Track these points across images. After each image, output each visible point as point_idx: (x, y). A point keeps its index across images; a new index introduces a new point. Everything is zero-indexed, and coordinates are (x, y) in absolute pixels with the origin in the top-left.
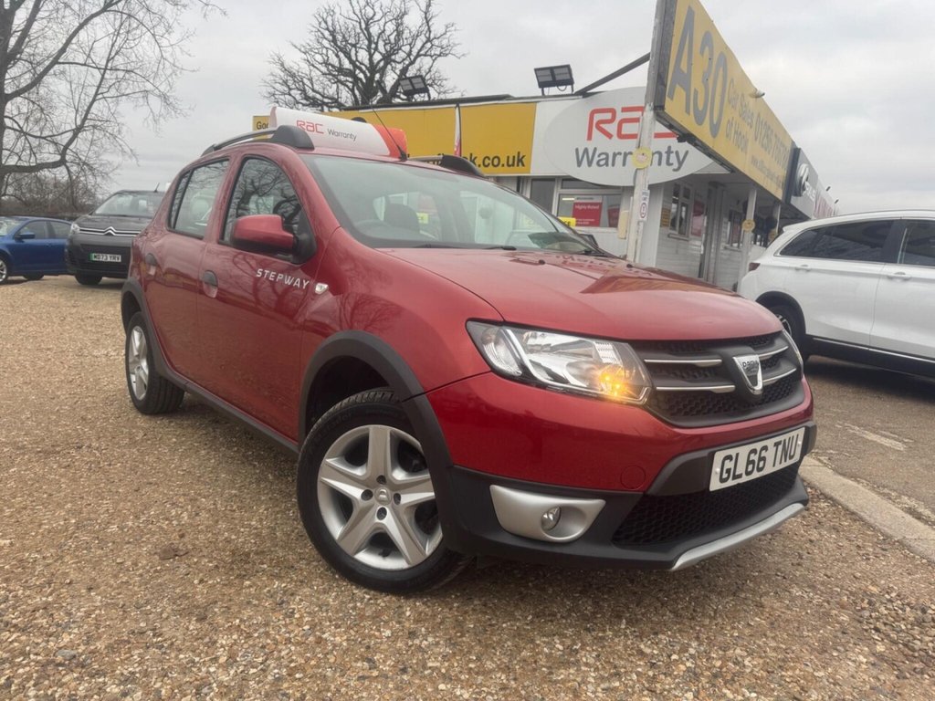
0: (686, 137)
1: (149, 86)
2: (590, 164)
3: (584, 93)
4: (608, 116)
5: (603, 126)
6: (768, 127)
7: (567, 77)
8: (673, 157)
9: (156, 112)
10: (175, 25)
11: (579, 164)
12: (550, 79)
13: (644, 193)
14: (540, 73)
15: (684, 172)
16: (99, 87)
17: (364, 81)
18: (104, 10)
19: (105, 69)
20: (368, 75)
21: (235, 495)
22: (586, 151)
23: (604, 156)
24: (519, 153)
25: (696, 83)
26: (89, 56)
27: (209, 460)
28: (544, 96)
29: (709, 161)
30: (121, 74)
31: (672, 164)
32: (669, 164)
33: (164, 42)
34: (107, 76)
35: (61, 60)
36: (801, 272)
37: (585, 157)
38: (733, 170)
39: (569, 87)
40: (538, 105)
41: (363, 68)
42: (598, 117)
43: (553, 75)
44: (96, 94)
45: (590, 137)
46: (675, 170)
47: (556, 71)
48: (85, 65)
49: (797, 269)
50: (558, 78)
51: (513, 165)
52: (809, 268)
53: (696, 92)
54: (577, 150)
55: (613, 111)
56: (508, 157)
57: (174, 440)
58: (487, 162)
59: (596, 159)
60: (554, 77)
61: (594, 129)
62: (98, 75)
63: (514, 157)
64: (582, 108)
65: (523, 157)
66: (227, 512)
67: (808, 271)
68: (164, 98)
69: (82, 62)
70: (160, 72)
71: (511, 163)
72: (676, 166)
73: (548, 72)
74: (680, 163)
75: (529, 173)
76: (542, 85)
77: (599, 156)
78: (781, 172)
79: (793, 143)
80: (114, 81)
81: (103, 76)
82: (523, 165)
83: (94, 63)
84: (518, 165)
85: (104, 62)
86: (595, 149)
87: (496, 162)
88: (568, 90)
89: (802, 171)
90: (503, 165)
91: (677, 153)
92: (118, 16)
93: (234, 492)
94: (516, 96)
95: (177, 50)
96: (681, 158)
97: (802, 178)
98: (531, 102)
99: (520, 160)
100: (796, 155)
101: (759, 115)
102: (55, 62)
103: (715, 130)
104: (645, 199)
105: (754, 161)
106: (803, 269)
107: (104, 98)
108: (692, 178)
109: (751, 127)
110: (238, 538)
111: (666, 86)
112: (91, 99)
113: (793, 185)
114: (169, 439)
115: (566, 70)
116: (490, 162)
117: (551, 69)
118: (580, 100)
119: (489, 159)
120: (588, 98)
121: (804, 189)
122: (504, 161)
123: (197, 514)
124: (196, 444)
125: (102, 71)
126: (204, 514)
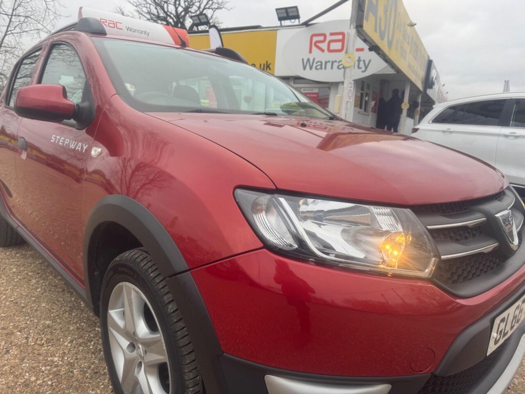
0: (374, 48)
1: (40, 27)
2: (311, 68)
3: (306, 24)
4: (322, 38)
5: (319, 44)
6: (417, 45)
7: (296, 14)
8: (362, 63)
11: (305, 68)
12: (285, 15)
13: (350, 83)
14: (279, 11)
15: (368, 73)
16: (8, 27)
17: (173, 24)
19: (12, 15)
20: (175, 20)
21: (48, 326)
22: (308, 60)
23: (319, 63)
24: (267, 62)
25: (381, 12)
27: (36, 288)
28: (281, 26)
29: (385, 64)
30: (22, 19)
31: (361, 68)
32: (359, 68)
34: (13, 20)
36: (446, 133)
37: (308, 63)
38: (398, 71)
39: (297, 20)
40: (278, 32)
41: (172, 16)
42: (315, 39)
43: (287, 12)
44: (7, 31)
45: (310, 52)
46: (363, 72)
47: (289, 10)
49: (444, 132)
50: (290, 14)
51: (264, 69)
52: (451, 130)
53: (380, 18)
54: (303, 60)
55: (325, 35)
56: (261, 65)
57: (14, 270)
59: (315, 65)
60: (288, 14)
61: (314, 47)
62: (7, 19)
63: (264, 64)
64: (305, 33)
65: (270, 64)
66: (36, 347)
67: (451, 132)
70: (46, 17)
72: (363, 69)
73: (284, 11)
74: (366, 67)
76: (280, 19)
77: (317, 63)
78: (422, 73)
79: (429, 56)
80: (18, 23)
81: (10, 21)
82: (270, 69)
83: (4, 11)
84: (267, 69)
85: (10, 11)
86: (314, 59)
88: (296, 22)
89: (433, 73)
91: (364, 61)
93: (47, 322)
94: (264, 26)
96: (367, 64)
97: (433, 78)
98: (274, 29)
99: (268, 66)
100: (430, 63)
101: (412, 38)
103: (390, 44)
104: (351, 87)
105: (410, 66)
106: (447, 132)
107: (12, 33)
108: (373, 77)
109: (408, 44)
110: (37, 379)
111: (363, 12)
112: (3, 34)
113: (428, 82)
114: (11, 269)
115: (295, 9)
117: (286, 9)
118: (304, 29)
120: (310, 27)
121: (434, 85)
123: (7, 352)
124: (30, 274)
125: (10, 16)
126: (14, 351)
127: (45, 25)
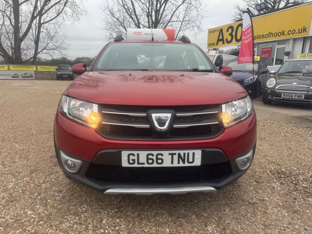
1: (194, 24)
9: (196, 32)
10: (203, 3)
16: (180, 27)
18: (183, 3)
19: (182, 21)
26: (178, 18)
30: (187, 22)
33: (199, 9)
34: (183, 23)
35: (171, 21)
44: (180, 30)
48: (177, 21)
51: (301, 32)
56: (299, 29)
58: (289, 32)
62: (180, 23)
63: (302, 29)
65: (306, 28)
68: (198, 27)
69: (176, 21)
70: (197, 19)
71: (300, 32)
75: (309, 35)
80: (185, 25)
81: (182, 23)
82: (306, 32)
83: (180, 20)
84: (303, 32)
85: (182, 20)
87: (293, 32)
90: (297, 33)
92: (187, 4)
95: (203, 11)
99: (305, 30)
102: (169, 22)
107: (182, 30)
112: (178, 31)
116: (291, 32)
119: (290, 31)
122: (297, 31)
125: (182, 22)
127: (196, 23)
